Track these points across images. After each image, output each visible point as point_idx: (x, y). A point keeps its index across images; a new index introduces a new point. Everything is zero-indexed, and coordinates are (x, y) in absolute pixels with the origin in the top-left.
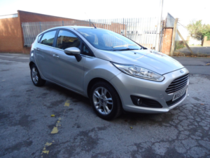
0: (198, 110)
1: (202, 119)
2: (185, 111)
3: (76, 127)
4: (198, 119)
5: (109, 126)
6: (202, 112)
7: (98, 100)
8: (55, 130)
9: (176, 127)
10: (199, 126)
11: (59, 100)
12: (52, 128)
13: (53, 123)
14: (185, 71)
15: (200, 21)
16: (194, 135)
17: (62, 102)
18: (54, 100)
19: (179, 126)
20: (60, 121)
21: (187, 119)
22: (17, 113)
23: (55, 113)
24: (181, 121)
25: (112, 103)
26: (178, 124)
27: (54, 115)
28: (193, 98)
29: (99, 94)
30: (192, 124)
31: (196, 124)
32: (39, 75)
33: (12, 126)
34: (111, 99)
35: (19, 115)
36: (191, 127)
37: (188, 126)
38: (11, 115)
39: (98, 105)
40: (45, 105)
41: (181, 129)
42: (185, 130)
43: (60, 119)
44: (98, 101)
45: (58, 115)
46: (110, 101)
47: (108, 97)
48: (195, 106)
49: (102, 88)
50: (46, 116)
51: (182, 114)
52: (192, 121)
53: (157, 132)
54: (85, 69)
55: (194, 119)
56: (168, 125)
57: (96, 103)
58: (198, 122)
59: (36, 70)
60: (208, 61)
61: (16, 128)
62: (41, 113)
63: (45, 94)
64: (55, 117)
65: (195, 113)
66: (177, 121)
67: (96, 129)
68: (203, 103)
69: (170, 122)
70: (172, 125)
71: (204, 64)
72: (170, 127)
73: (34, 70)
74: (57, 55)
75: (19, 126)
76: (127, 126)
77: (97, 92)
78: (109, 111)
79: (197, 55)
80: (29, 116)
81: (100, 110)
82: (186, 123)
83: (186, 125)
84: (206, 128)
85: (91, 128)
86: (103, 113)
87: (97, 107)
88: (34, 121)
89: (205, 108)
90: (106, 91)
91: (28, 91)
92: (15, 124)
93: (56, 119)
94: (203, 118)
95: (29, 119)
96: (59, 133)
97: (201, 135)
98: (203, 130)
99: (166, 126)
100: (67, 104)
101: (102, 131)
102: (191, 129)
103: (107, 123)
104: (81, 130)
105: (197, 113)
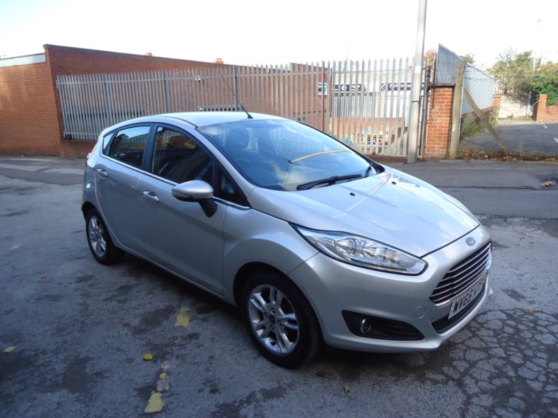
0: (518, 331)
1: (526, 358)
2: (483, 332)
3: (207, 390)
4: (517, 359)
5: (290, 385)
6: (528, 335)
7: (261, 315)
8: (155, 403)
9: (460, 384)
10: (519, 377)
11: (162, 306)
12: (149, 396)
13: (149, 380)
14: (480, 236)
15: (527, 54)
16: (504, 407)
17: (169, 312)
18: (150, 308)
19: (467, 380)
20: (168, 373)
21: (490, 357)
22: (56, 353)
23: (153, 347)
24: (473, 364)
25: (296, 327)
26: (464, 374)
27: (149, 356)
28: (506, 291)
29: (263, 302)
30: (500, 373)
31: (511, 373)
32: (106, 235)
33: (46, 392)
34: (293, 316)
35: (61, 357)
36: (497, 382)
37: (491, 378)
38: (42, 359)
39: (263, 327)
40: (127, 325)
41: (473, 389)
42: (483, 392)
43: (166, 367)
44: (261, 318)
45: (160, 354)
46: (290, 321)
47: (286, 312)
48: (510, 317)
49: (272, 288)
50: (130, 360)
51: (475, 343)
52: (500, 363)
53: (412, 401)
54: (225, 237)
55: (507, 359)
56: (440, 377)
57: (256, 321)
58: (516, 367)
59: (101, 222)
60: (546, 173)
61: (56, 397)
62: (119, 350)
63: (125, 289)
64: (154, 360)
65: (511, 337)
66: (462, 366)
67: (259, 396)
68: (530, 308)
69: (445, 369)
70: (449, 378)
71: (535, 183)
72: (445, 383)
73: (94, 222)
74: (153, 194)
75: (65, 391)
76: (336, 384)
77: (258, 296)
78: (290, 345)
79: (518, 156)
80: (88, 359)
81: (267, 341)
82: (484, 370)
83: (486, 376)
84: (536, 386)
85: (247, 393)
86: (275, 348)
87: (260, 332)
88: (100, 374)
89: (535, 322)
90: (280, 295)
91: (80, 280)
92: (54, 387)
93: (155, 369)
94: (529, 353)
95: (89, 369)
96: (164, 410)
97: (523, 406)
98: (528, 390)
99: (435, 382)
100: (182, 320)
101: (275, 402)
102: (499, 388)
103: (285, 375)
104: (220, 398)
105: (515, 340)
